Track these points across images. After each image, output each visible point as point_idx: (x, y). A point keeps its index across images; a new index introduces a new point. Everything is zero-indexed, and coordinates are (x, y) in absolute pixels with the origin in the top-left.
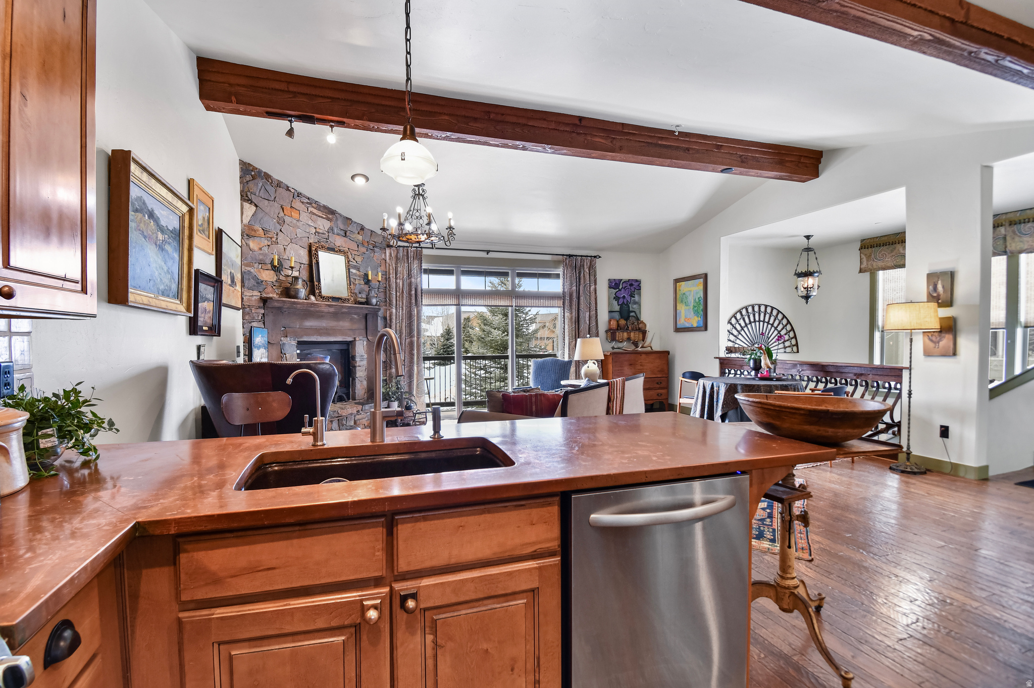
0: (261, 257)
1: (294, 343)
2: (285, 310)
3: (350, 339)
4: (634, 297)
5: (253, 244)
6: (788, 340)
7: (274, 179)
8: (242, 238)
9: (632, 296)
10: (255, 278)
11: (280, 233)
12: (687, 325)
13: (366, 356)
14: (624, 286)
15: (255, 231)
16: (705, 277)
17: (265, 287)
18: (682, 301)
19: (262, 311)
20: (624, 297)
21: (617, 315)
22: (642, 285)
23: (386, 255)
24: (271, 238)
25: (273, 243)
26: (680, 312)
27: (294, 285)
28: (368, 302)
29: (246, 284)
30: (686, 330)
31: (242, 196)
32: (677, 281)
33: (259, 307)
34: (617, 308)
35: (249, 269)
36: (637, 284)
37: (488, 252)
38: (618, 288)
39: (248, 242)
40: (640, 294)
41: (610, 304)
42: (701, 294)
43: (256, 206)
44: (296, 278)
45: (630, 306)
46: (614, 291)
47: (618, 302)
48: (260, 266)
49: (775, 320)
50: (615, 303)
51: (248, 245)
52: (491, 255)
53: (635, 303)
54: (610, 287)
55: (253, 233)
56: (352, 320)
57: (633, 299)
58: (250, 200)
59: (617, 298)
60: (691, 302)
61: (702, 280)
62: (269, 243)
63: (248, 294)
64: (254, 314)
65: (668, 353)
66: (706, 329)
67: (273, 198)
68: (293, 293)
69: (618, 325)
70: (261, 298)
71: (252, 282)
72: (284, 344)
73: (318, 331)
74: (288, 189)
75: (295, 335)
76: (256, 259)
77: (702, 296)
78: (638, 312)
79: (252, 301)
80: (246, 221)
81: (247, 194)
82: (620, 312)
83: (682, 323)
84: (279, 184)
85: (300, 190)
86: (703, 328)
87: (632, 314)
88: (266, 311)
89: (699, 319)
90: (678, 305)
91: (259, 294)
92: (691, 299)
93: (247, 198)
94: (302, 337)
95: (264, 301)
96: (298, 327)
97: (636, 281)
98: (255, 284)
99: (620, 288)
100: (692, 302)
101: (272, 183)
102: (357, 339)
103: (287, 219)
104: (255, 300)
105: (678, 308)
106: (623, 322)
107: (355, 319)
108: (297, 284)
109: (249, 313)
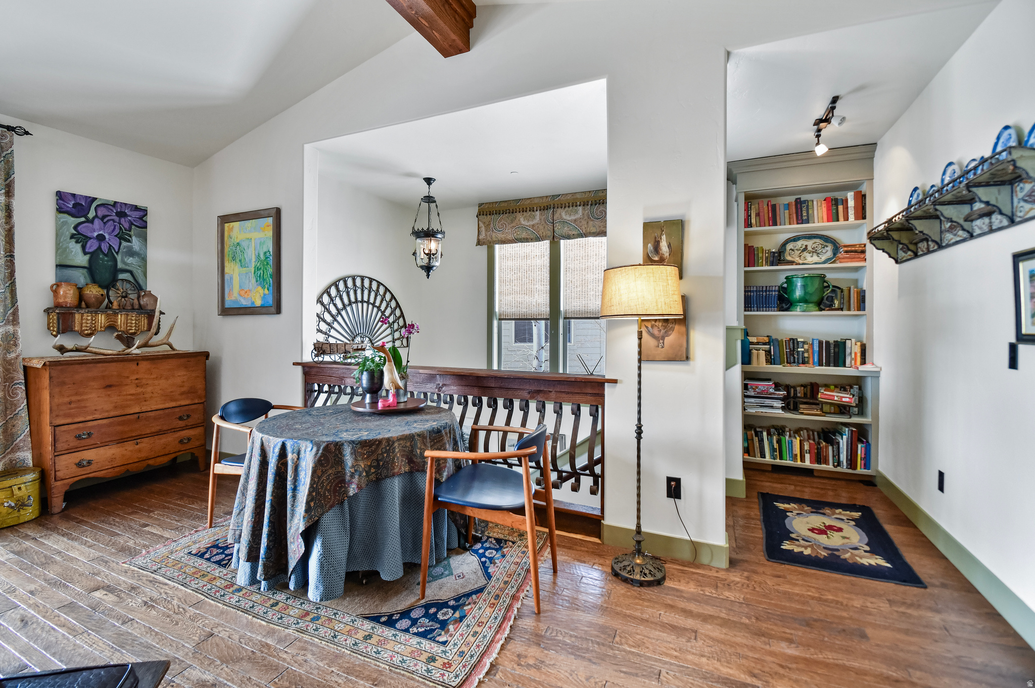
4: (129, 241)
9: (123, 237)
12: (245, 303)
14: (100, 214)
16: (277, 214)
18: (234, 259)
20: (101, 238)
21: (81, 277)
22: (150, 219)
26: (231, 278)
30: (241, 312)
32: (225, 219)
34: (82, 260)
36: (137, 214)
38: (85, 216)
40: (144, 238)
41: (59, 248)
42: (269, 246)
45: (119, 258)
46: (73, 221)
47: (84, 247)
50: (76, 248)
53: (131, 253)
54: (60, 210)
57: (124, 244)
59: (79, 237)
60: (250, 260)
61: (270, 221)
65: (206, 355)
66: (278, 311)
69: (81, 298)
77: (271, 250)
78: (138, 273)
82: (91, 269)
83: (234, 297)
86: (273, 310)
87: (122, 276)
89: (266, 291)
90: (226, 264)
92: (251, 255)
97: (136, 208)
99: (91, 214)
100: (254, 260)
105: (227, 270)
106: (93, 291)
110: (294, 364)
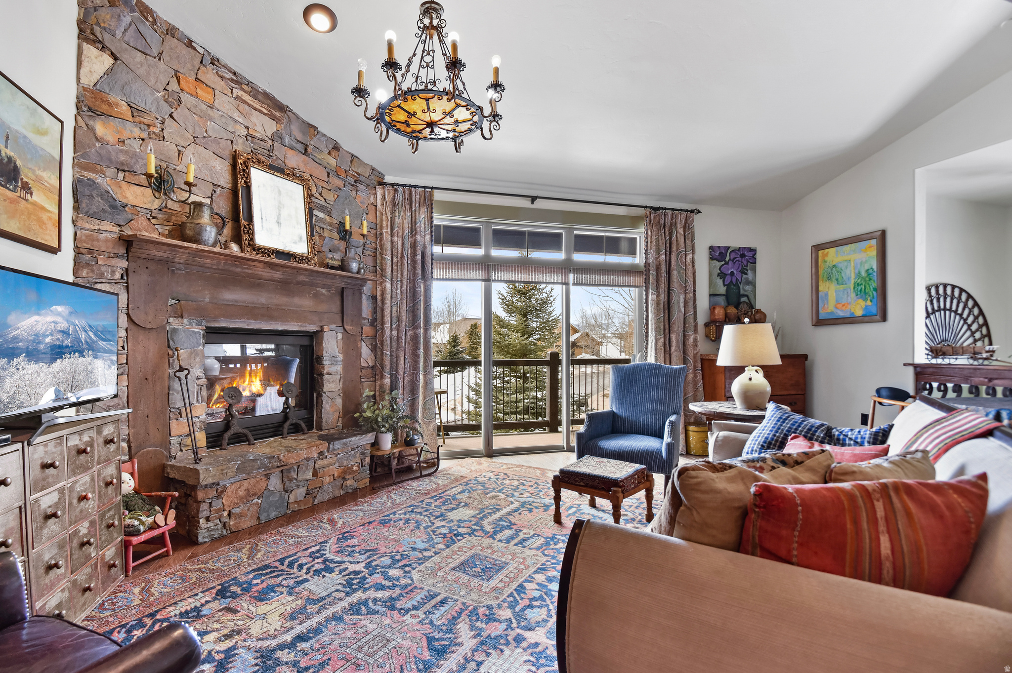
0: (122, 158)
1: (199, 330)
2: (178, 266)
3: (312, 328)
4: (746, 274)
5: (100, 128)
6: (979, 339)
7: (161, 19)
8: (78, 113)
9: (743, 272)
10: (105, 195)
11: (169, 121)
12: (841, 314)
13: (341, 357)
14: (732, 257)
15: (110, 105)
16: (882, 237)
17: (130, 216)
18: (829, 278)
19: (124, 264)
20: (732, 274)
21: (722, 301)
22: (758, 256)
23: (376, 198)
24: (148, 126)
25: (153, 136)
26: (827, 295)
27: (193, 218)
28: (343, 267)
29: (83, 205)
30: (839, 321)
31: (81, 31)
32: (818, 248)
33: (117, 256)
34: (722, 290)
35: (91, 175)
36: (750, 254)
37: (534, 199)
38: (725, 260)
39: (91, 123)
40: (754, 270)
41: (711, 284)
42: (874, 264)
43: (115, 57)
44: (198, 205)
45: (741, 287)
46: (719, 264)
47: (724, 281)
48: (121, 175)
49: (964, 309)
50: (720, 282)
51: (90, 129)
52: (540, 204)
53: (748, 283)
54: (712, 258)
55: (104, 108)
56: (316, 296)
57: (744, 276)
58: (100, 42)
59: (722, 275)
60: (849, 279)
61: (874, 242)
62: (144, 135)
63: (87, 226)
64: (103, 269)
65: (805, 357)
66: (884, 318)
67: (155, 52)
68: (189, 232)
69: (726, 315)
70: (121, 238)
71: (99, 203)
72: (175, 330)
73: (252, 311)
74: (190, 43)
75: (200, 313)
76: (110, 160)
77: (875, 267)
78: (751, 297)
79: (98, 240)
80: (88, 80)
81: (92, 30)
82: (727, 296)
83: (830, 310)
84: (171, 31)
85: (216, 52)
86: (878, 317)
87: (743, 299)
88: (133, 265)
89: (869, 303)
90: (821, 283)
91: (117, 229)
92: (850, 273)
93: (92, 37)
94: (215, 319)
95: (128, 243)
96: (207, 300)
97: (750, 250)
98: (107, 208)
99: (727, 259)
100: (853, 276)
101: (155, 22)
102: (326, 328)
103: (185, 97)
104: (107, 240)
105: (821, 288)
106: (732, 310)
107: (323, 294)
108: (200, 216)
109: (89, 265)
110: (905, 365)
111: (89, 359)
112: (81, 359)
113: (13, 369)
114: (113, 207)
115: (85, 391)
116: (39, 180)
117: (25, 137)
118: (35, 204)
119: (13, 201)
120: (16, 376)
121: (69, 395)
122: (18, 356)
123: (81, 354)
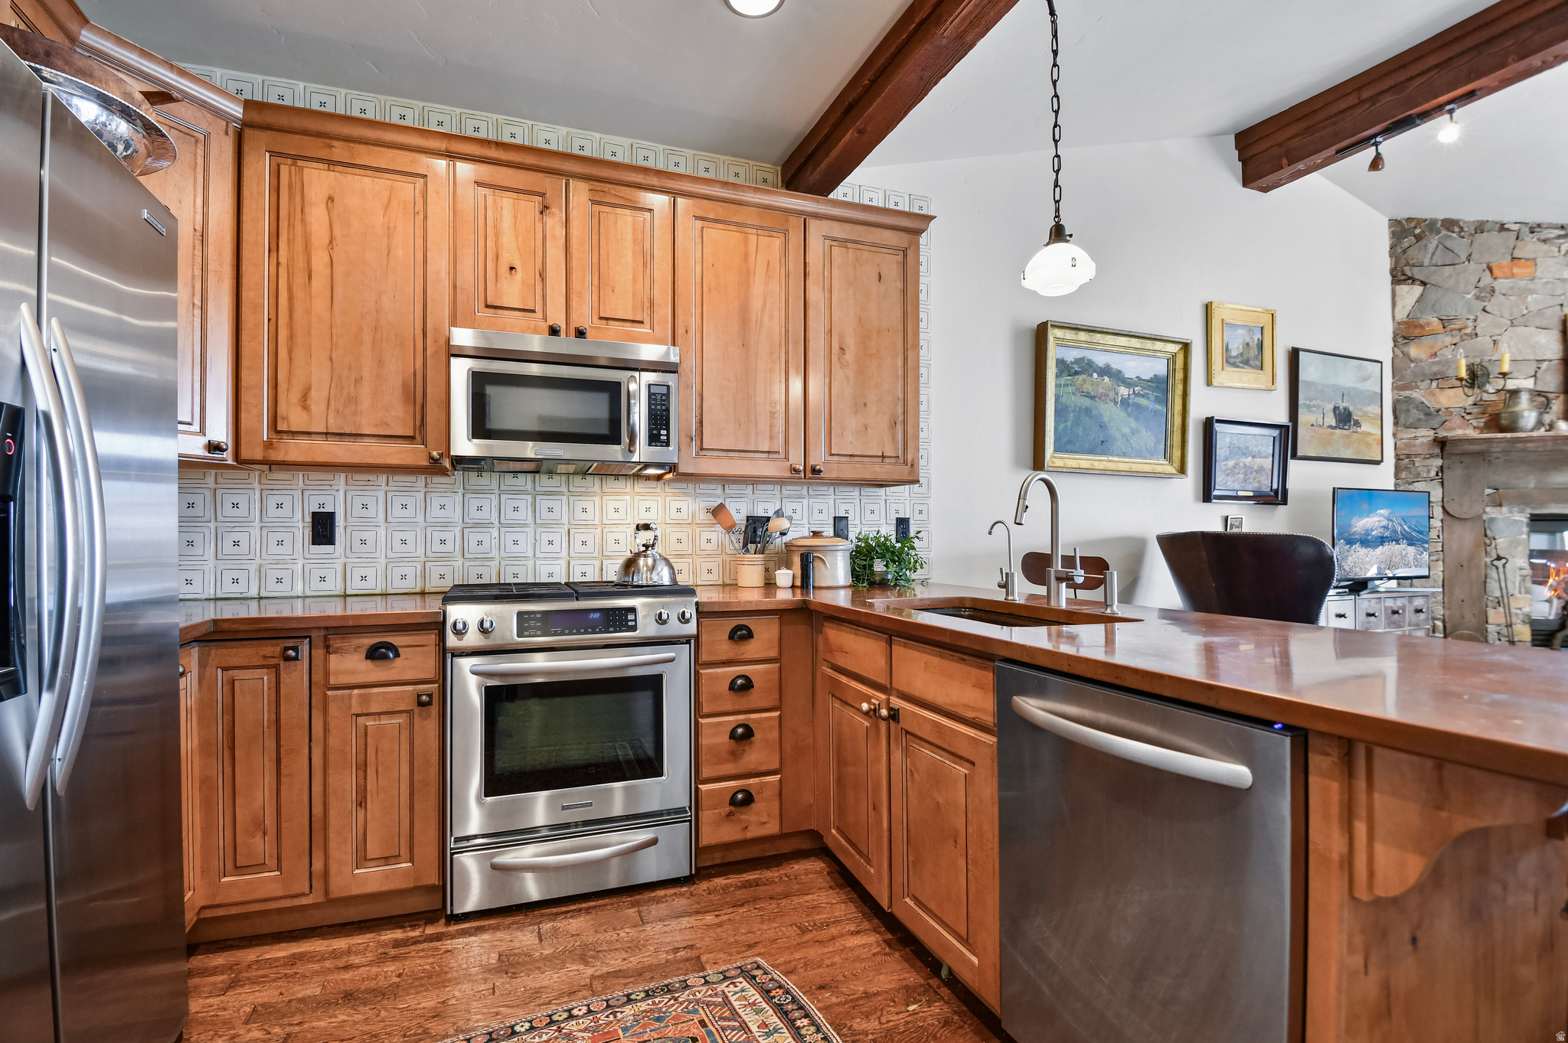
0: (1435, 369)
1: (1522, 518)
2: (1495, 455)
5: (1414, 351)
7: (1465, 222)
8: (1395, 346)
10: (1421, 407)
11: (1481, 315)
15: (1422, 327)
17: (1444, 419)
19: (1439, 462)
24: (1460, 330)
25: (1465, 337)
27: (1508, 407)
29: (1402, 420)
31: (1393, 276)
33: (1432, 456)
35: (1407, 393)
39: (1406, 349)
43: (1424, 284)
44: (1515, 393)
48: (1434, 384)
51: (1406, 355)
55: (1417, 332)
58: (1410, 278)
62: (1456, 340)
63: (1405, 436)
64: (1419, 469)
67: (1463, 257)
68: (1504, 422)
70: (1435, 440)
71: (1416, 414)
72: (1492, 520)
74: (1502, 228)
75: (1522, 499)
76: (1424, 375)
79: (1415, 446)
80: (1401, 315)
81: (1403, 271)
84: (1480, 227)
85: (1532, 218)
88: (1447, 462)
91: (1432, 433)
93: (1403, 278)
94: (1543, 504)
95: (1442, 444)
96: (1532, 485)
98: (1422, 417)
101: (1462, 229)
103: (1501, 284)
104: (1422, 444)
108: (1516, 404)
109: (1407, 468)
111: (1404, 546)
112: (1397, 546)
113: (1352, 552)
114: (1428, 414)
115: (1399, 570)
116: (1365, 415)
117: (1355, 388)
118: (1363, 433)
119: (1348, 437)
120: (1354, 556)
121: (1388, 572)
122: (1356, 544)
123: (1397, 542)
